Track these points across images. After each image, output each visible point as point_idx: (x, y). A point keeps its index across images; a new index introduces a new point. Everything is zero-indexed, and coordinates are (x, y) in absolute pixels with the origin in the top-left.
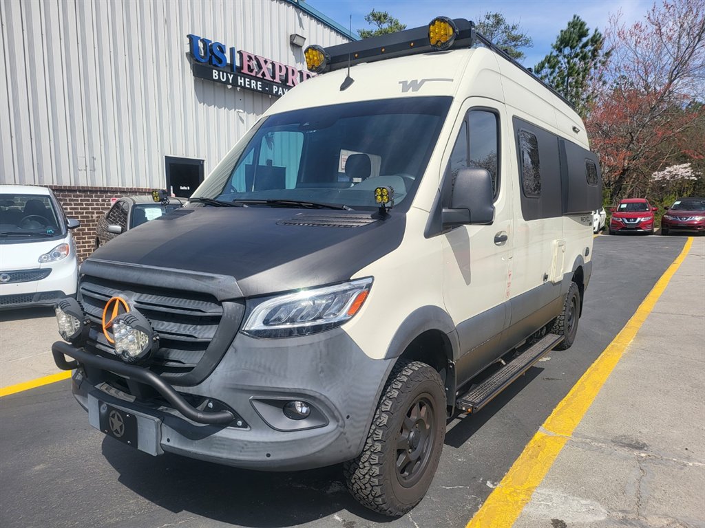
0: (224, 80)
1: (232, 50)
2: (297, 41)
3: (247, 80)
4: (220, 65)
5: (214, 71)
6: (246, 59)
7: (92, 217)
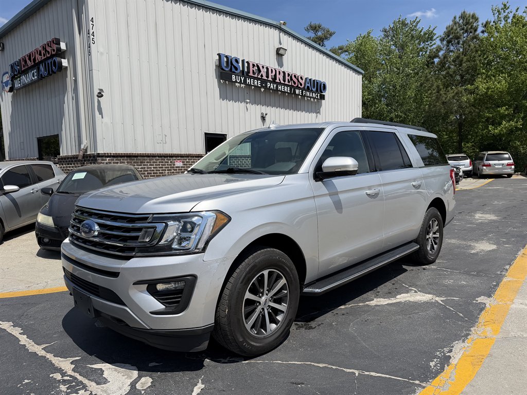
0: (239, 81)
1: (243, 61)
2: (281, 52)
3: (252, 80)
4: (236, 72)
5: (233, 76)
6: (251, 66)
7: (165, 173)
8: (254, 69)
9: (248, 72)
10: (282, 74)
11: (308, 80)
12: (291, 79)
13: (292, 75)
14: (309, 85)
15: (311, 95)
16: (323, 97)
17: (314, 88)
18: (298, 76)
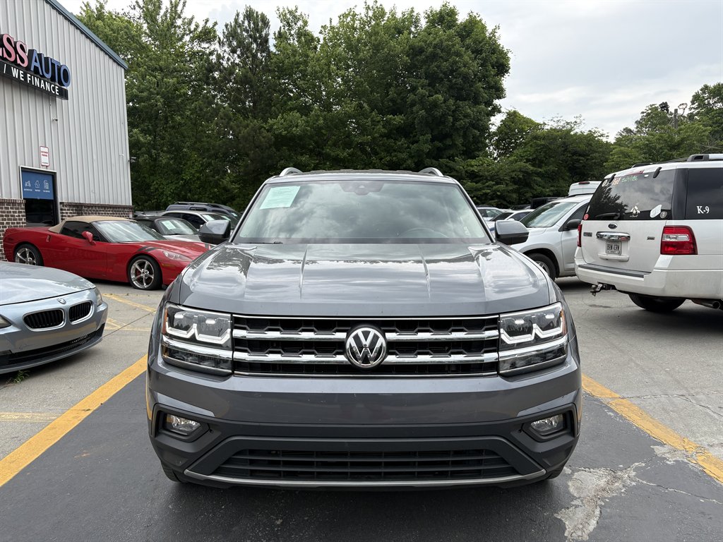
11: (35, 55)
12: (3, 45)
13: (2, 36)
14: (38, 65)
15: (42, 85)
16: (64, 94)
17: (47, 72)
18: (15, 43)
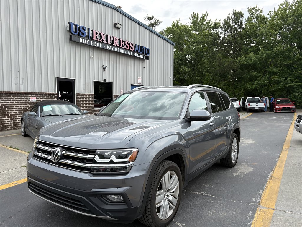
1: (88, 29)
2: (117, 26)
3: (95, 43)
4: (83, 36)
6: (95, 33)
8: (97, 35)
9: (93, 37)
10: (118, 40)
11: (137, 46)
12: (125, 44)
13: (125, 42)
14: (138, 49)
15: (139, 56)
16: (147, 58)
17: (141, 51)
18: (130, 43)
